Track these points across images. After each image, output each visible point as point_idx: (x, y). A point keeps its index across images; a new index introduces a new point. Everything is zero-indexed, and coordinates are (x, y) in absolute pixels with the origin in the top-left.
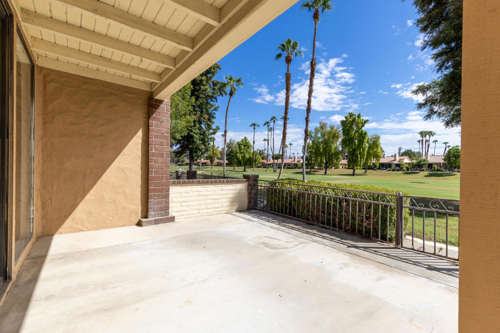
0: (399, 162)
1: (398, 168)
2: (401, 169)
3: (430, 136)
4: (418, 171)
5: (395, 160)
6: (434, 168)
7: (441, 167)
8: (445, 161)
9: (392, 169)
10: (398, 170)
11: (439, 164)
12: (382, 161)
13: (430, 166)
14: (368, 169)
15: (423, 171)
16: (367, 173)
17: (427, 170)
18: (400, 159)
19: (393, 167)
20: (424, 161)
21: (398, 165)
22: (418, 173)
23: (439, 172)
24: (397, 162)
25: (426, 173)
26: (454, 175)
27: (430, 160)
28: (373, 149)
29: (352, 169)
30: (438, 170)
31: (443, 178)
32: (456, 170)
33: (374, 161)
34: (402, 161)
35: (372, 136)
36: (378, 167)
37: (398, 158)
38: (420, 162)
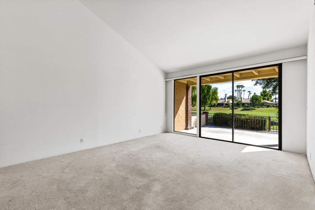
0: (227, 102)
1: (227, 106)
2: (229, 107)
3: (242, 88)
4: (237, 108)
5: (225, 101)
6: (246, 105)
7: (248, 105)
8: (251, 102)
9: (224, 106)
10: (227, 107)
11: (247, 103)
12: (219, 102)
13: (243, 104)
14: (212, 107)
15: (240, 107)
16: (211, 109)
17: (242, 107)
18: (228, 101)
19: (224, 105)
20: (241, 102)
21: (227, 104)
22: (237, 109)
23: (248, 108)
24: (226, 103)
25: (241, 108)
26: (255, 109)
27: (243, 101)
28: (214, 95)
29: (204, 107)
30: (247, 107)
31: (250, 111)
32: (256, 106)
33: (214, 102)
34: (229, 102)
35: (213, 88)
36: (216, 105)
37: (227, 100)
38: (238, 102)
